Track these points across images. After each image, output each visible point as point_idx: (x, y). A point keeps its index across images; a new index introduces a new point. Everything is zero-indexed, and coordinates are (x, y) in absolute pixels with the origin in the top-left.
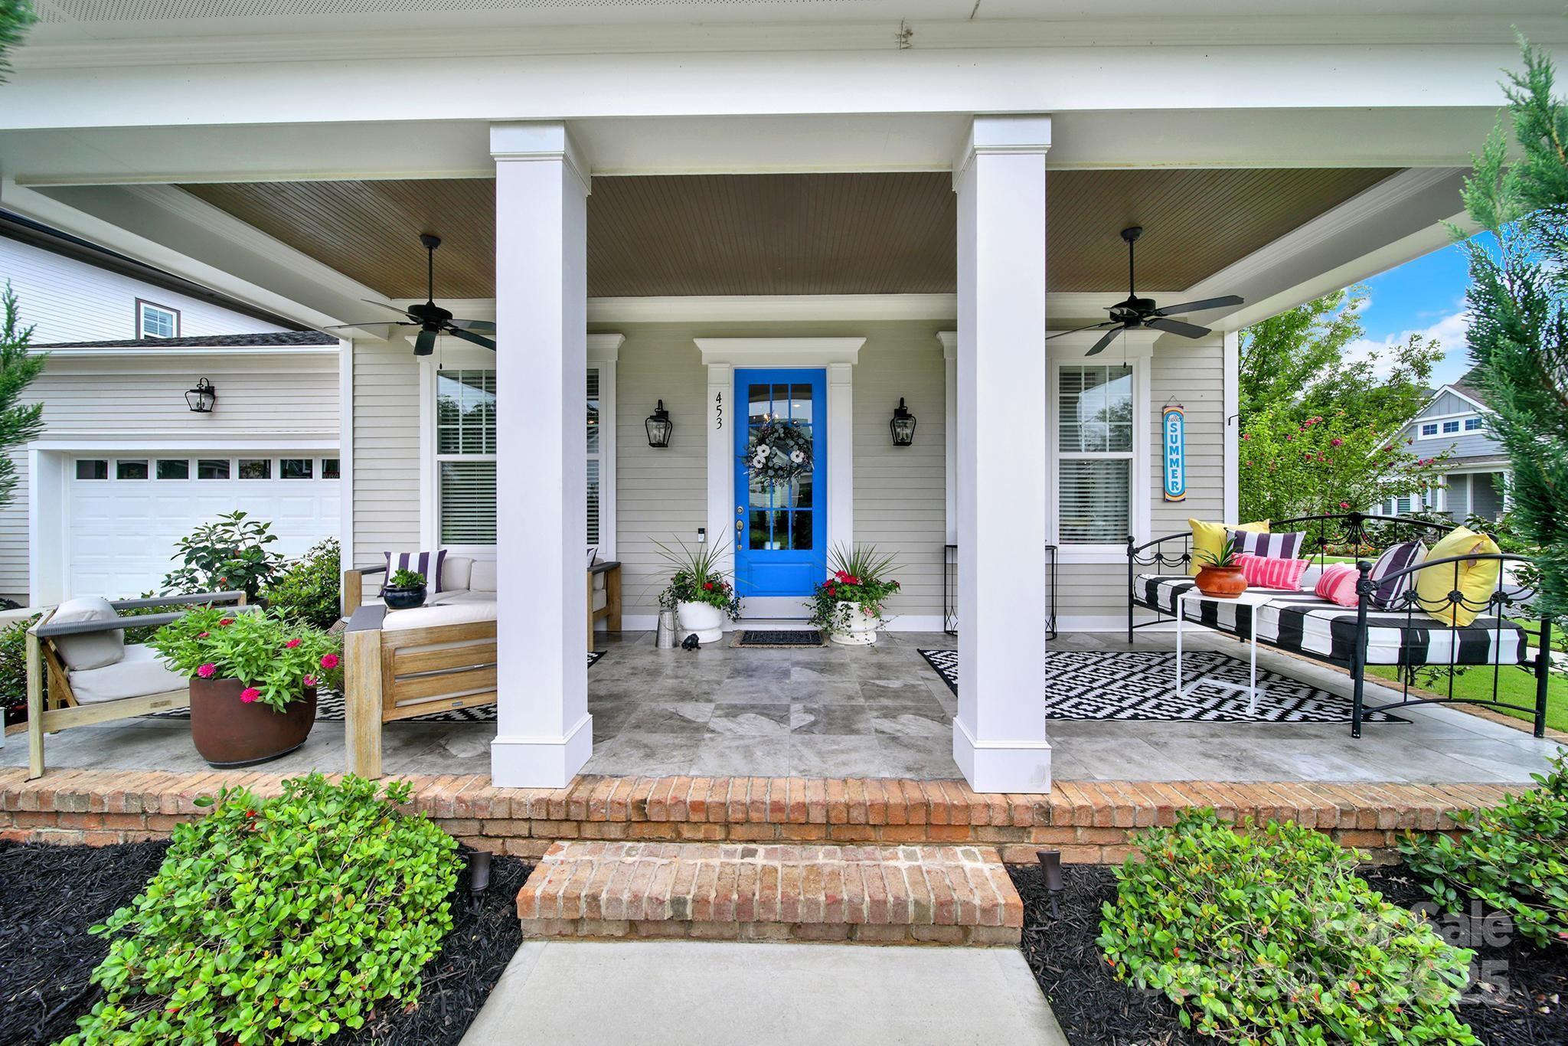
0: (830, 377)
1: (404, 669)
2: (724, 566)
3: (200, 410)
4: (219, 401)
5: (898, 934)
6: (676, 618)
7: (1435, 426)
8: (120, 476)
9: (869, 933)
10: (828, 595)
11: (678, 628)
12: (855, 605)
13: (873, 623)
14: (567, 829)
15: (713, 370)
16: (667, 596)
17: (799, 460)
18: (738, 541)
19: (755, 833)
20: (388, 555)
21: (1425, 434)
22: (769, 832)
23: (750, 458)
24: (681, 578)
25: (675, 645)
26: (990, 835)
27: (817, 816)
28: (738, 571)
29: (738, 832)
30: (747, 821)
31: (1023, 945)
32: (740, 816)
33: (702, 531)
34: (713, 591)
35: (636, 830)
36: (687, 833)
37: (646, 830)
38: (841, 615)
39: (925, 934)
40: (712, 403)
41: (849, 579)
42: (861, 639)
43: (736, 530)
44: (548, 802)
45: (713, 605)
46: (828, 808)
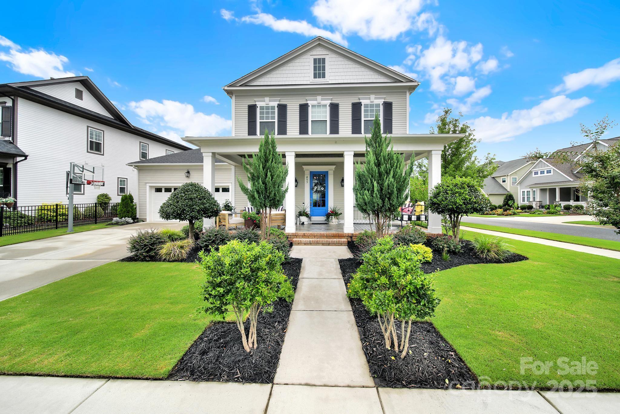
0: (329, 173)
1: (273, 219)
2: (308, 210)
3: (187, 177)
4: (191, 175)
5: (334, 245)
6: (300, 219)
7: (538, 172)
8: (165, 191)
9: (331, 244)
10: (328, 216)
11: (300, 221)
12: (333, 217)
13: (337, 220)
14: (295, 237)
15: (306, 171)
16: (298, 216)
17: (323, 189)
18: (311, 205)
19: (318, 237)
20: (245, 208)
21: (535, 174)
22: (320, 237)
23: (313, 189)
24: (300, 212)
25: (300, 224)
26: (346, 237)
27: (325, 235)
28: (310, 211)
29: (316, 237)
30: (317, 236)
31: (348, 246)
32: (316, 235)
33: (303, 203)
34: (307, 215)
35: (304, 237)
36: (310, 237)
37: (305, 237)
38: (330, 219)
39: (337, 244)
40: (306, 178)
41: (332, 212)
42: (334, 223)
43: (310, 203)
44: (293, 233)
45: (307, 217)
46: (327, 234)
